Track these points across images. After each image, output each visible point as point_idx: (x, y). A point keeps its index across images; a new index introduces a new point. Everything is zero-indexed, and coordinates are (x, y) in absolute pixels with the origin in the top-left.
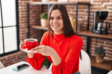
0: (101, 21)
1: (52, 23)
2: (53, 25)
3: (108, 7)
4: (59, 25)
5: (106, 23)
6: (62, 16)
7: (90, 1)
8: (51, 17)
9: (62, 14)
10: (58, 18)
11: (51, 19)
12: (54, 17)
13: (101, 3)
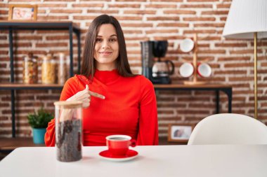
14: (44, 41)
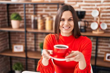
0: (80, 20)
1: (63, 25)
2: (63, 27)
3: (82, 7)
4: (70, 27)
5: (85, 22)
6: (73, 18)
7: (64, 1)
8: (61, 19)
9: (73, 16)
10: (69, 20)
11: (62, 21)
12: (65, 19)
13: (74, 3)
14: (48, 9)
